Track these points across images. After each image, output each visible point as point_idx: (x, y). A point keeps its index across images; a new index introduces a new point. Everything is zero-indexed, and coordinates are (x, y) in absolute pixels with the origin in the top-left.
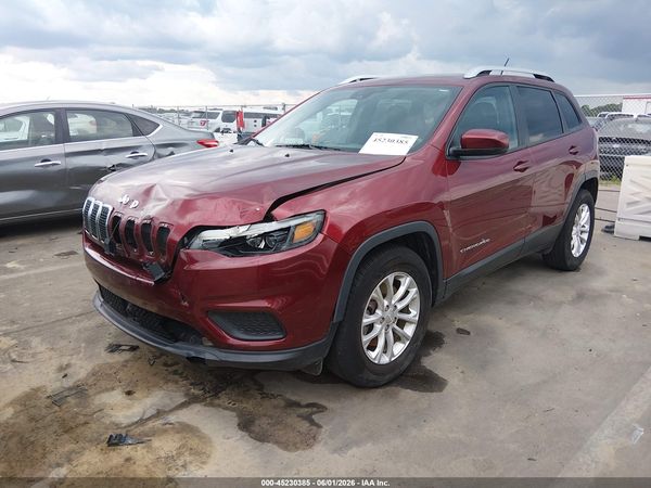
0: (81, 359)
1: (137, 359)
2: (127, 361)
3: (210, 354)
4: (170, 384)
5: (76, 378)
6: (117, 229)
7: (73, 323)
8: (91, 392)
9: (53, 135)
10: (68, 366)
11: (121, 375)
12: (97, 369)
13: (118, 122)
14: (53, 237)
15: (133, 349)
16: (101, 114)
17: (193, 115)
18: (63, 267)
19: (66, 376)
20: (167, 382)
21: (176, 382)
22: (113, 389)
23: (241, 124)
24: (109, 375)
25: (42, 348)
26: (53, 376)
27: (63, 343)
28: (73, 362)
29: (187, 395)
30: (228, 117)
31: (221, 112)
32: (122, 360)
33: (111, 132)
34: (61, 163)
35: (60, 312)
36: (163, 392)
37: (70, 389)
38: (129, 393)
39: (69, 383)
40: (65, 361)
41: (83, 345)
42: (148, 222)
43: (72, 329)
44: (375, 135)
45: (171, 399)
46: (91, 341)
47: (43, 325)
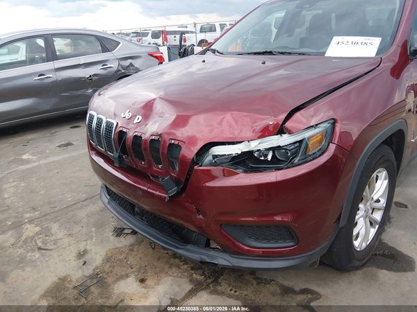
0: (94, 245)
1: (140, 242)
2: (132, 245)
3: (223, 260)
4: (174, 269)
5: (94, 266)
6: (124, 143)
7: (81, 208)
8: (110, 280)
9: (44, 55)
10: (85, 252)
11: (131, 260)
12: (109, 255)
13: (88, 42)
14: (53, 131)
15: (134, 233)
16: (75, 37)
17: (132, 35)
18: (64, 156)
19: (85, 263)
20: (171, 267)
21: (179, 267)
22: (127, 276)
23: (166, 39)
24: (121, 261)
25: (60, 235)
26: (74, 263)
27: (76, 229)
28: (88, 248)
29: (191, 281)
30: (156, 35)
31: (150, 32)
32: (128, 244)
33: (82, 50)
34: (54, 77)
35: (70, 198)
36: (170, 278)
37: (91, 277)
38: (142, 281)
39: (89, 271)
40: (82, 247)
41: (93, 229)
42: (157, 138)
43: (82, 214)
44: (336, 39)
45: (179, 286)
46: (100, 226)
47: (57, 212)
